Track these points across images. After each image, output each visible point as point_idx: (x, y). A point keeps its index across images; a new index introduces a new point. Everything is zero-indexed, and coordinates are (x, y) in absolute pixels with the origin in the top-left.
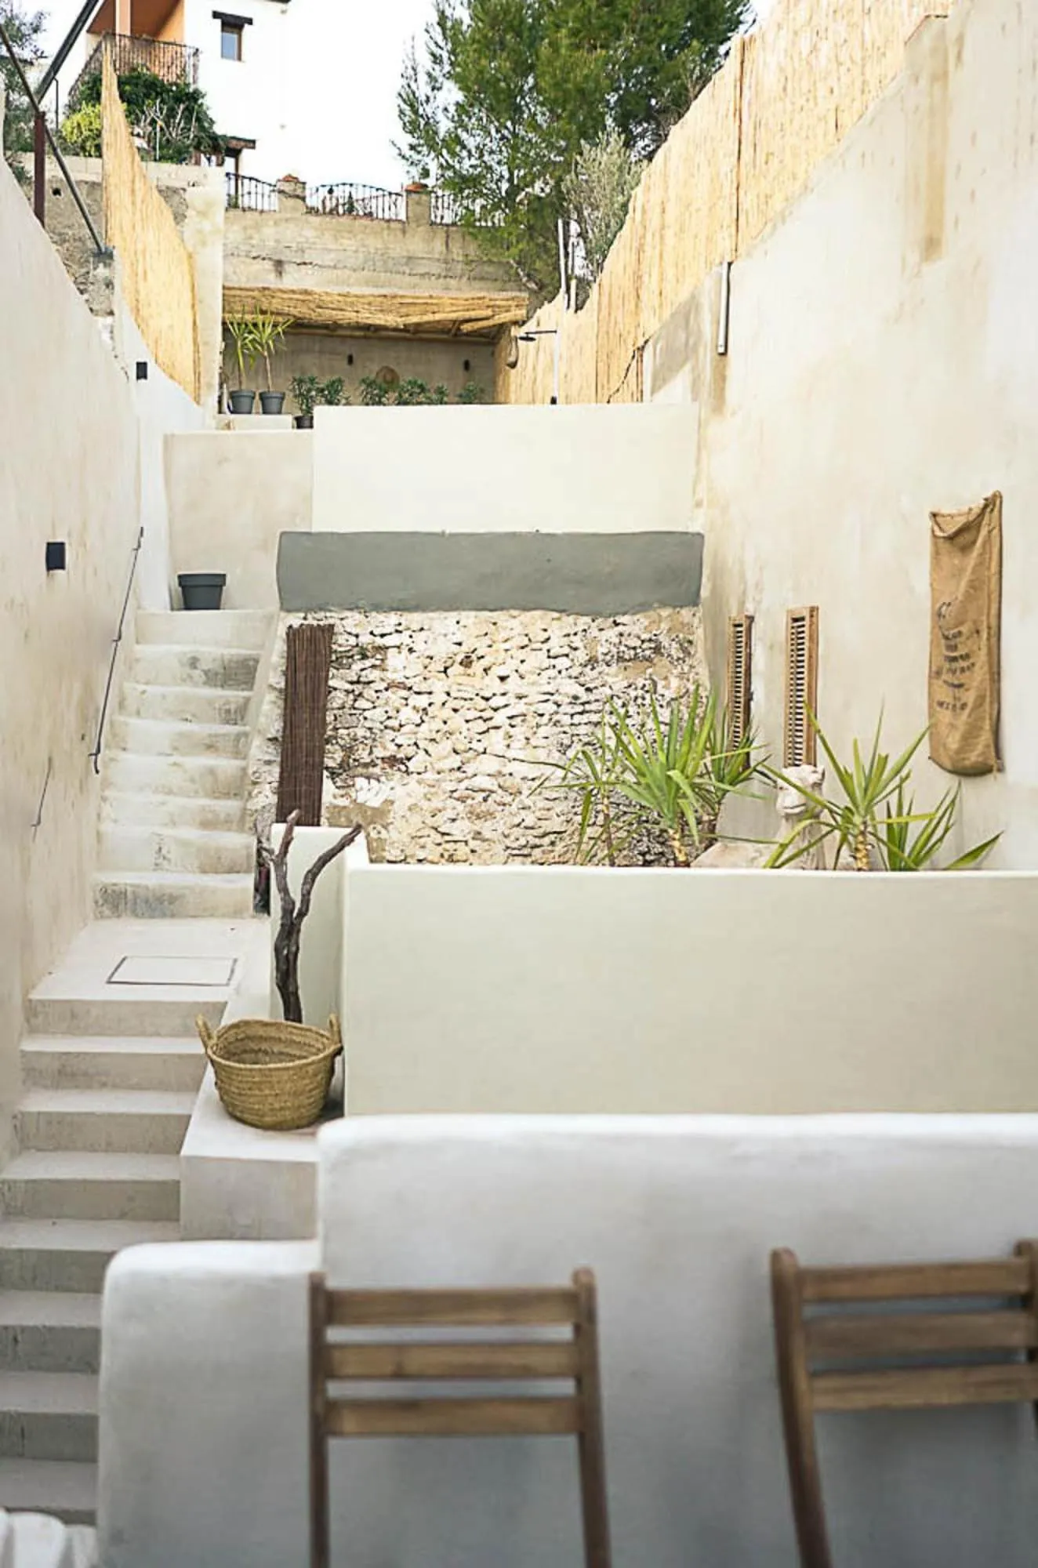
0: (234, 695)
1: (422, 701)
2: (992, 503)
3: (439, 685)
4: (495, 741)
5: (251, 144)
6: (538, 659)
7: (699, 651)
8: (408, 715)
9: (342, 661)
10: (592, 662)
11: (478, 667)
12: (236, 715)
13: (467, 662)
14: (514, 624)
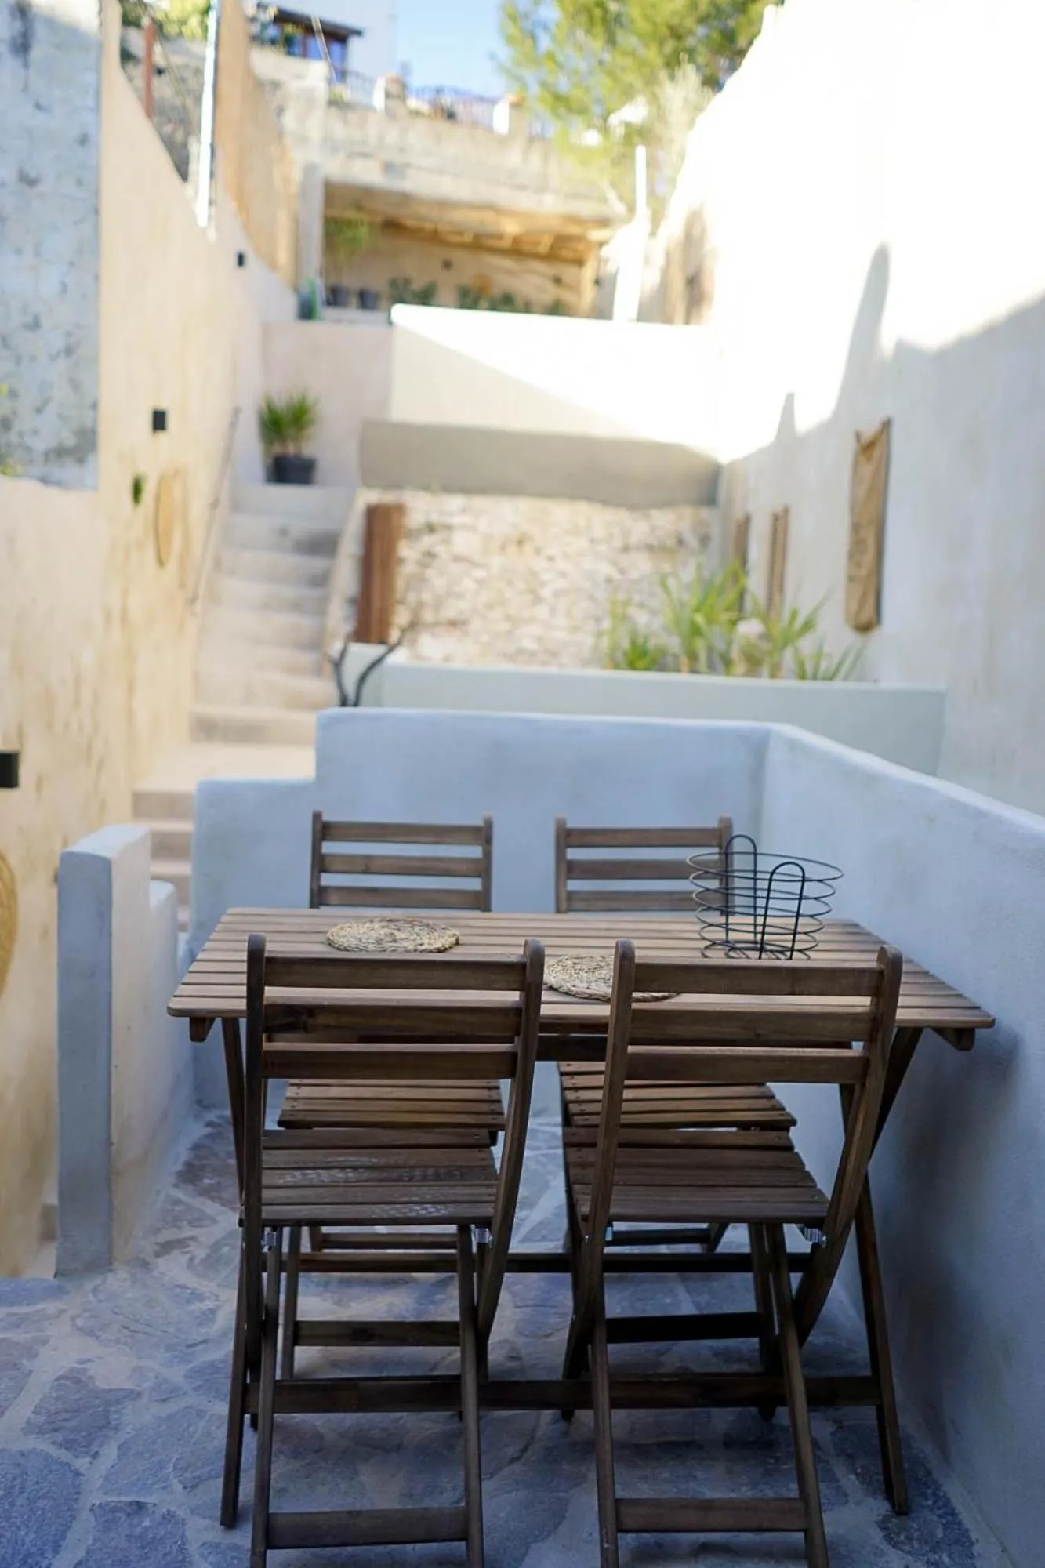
0: (317, 564)
1: (480, 573)
2: (887, 425)
3: (496, 562)
4: (542, 611)
5: (358, 33)
6: (582, 543)
7: (715, 544)
8: (468, 584)
9: (413, 535)
10: (626, 549)
11: (528, 548)
12: (321, 581)
13: (520, 542)
14: (562, 512)
